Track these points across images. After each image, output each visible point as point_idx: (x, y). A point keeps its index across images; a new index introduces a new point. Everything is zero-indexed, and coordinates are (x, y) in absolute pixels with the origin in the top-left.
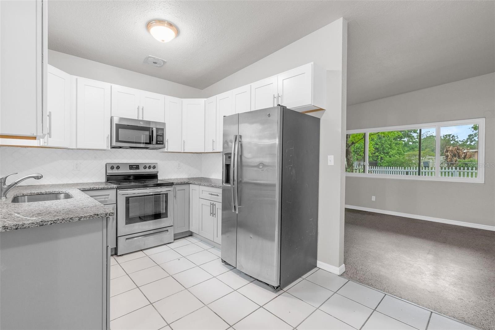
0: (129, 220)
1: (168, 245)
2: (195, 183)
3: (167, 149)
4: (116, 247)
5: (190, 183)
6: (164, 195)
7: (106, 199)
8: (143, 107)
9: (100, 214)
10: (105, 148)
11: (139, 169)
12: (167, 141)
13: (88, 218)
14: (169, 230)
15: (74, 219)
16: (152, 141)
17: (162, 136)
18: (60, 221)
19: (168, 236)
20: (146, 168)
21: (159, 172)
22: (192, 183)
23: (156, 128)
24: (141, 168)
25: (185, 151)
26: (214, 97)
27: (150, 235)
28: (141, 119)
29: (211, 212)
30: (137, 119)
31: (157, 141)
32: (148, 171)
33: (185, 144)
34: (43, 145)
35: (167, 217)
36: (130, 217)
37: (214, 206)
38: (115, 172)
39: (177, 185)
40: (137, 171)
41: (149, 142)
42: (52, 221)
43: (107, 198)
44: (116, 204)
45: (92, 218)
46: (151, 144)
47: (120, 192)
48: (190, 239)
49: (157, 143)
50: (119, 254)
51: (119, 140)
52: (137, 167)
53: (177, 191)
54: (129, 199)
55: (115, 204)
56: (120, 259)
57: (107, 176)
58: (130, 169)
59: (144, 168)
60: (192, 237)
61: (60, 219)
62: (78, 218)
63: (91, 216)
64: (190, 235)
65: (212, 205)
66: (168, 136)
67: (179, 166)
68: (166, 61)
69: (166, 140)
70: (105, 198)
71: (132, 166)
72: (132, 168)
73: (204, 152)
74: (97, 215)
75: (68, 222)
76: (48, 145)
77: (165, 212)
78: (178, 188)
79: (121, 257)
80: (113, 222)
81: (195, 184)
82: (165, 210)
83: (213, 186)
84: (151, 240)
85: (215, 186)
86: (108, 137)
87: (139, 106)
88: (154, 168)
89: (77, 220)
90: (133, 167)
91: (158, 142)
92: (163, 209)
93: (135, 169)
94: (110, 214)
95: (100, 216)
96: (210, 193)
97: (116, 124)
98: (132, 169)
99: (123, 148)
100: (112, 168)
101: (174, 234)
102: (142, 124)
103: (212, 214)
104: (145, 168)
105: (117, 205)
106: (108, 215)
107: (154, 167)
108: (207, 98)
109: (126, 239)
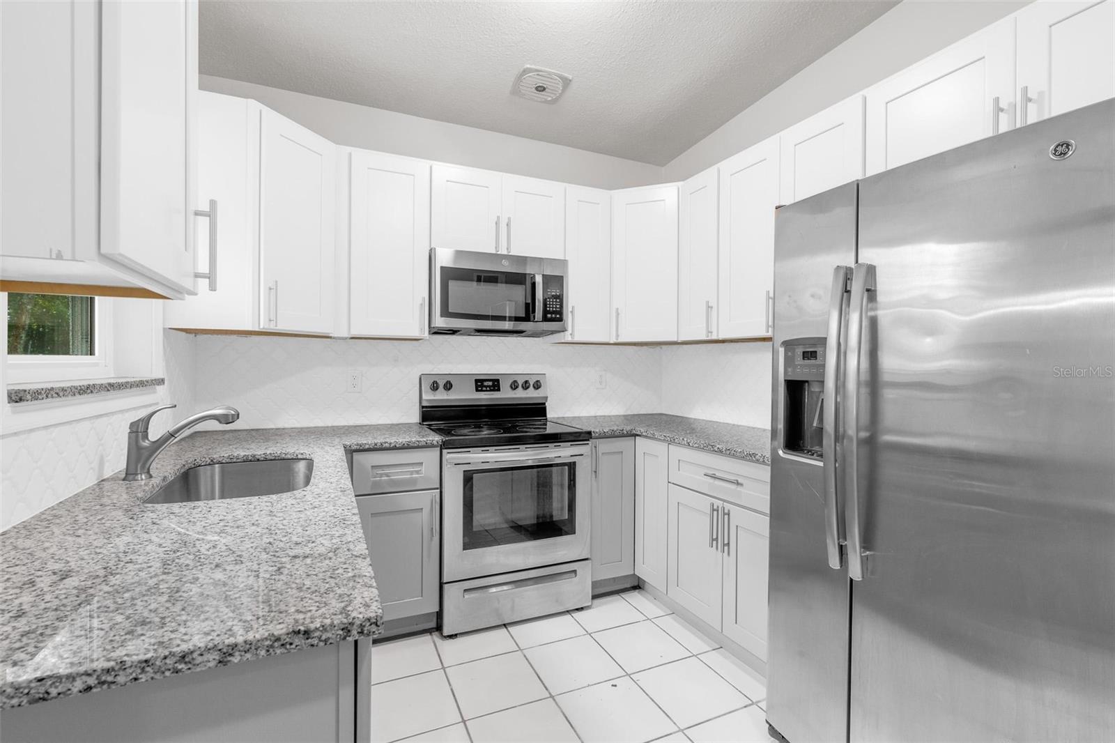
0: (474, 538)
1: (577, 615)
2: (654, 434)
3: (571, 334)
4: (438, 610)
5: (639, 433)
6: (566, 467)
7: (414, 476)
8: (509, 219)
9: (317, 629)
10: (415, 333)
11: (499, 390)
12: (572, 312)
13: (263, 653)
14: (578, 571)
15: (199, 659)
16: (534, 311)
17: (559, 298)
18: (129, 671)
19: (577, 588)
20: (517, 387)
21: (549, 399)
22: (644, 434)
23: (543, 275)
24: (505, 385)
25: (621, 340)
26: (712, 171)
27: (529, 582)
28: (505, 252)
29: (715, 537)
30: (494, 252)
31: (545, 312)
32: (521, 395)
33: (620, 319)
34: (266, 327)
35: (575, 533)
36: (474, 530)
37: (726, 517)
38: (442, 397)
39: (600, 438)
40: (496, 395)
41: (524, 316)
42: (89, 675)
43: (417, 472)
44: (439, 490)
45: (283, 650)
46: (529, 320)
47: (451, 456)
48: (635, 597)
49: (545, 319)
50: (446, 632)
51: (450, 311)
52: (495, 385)
53: (600, 454)
54: (471, 478)
55: (437, 489)
56: (447, 646)
57: (423, 407)
58: (477, 390)
59: (511, 387)
60: (643, 592)
61: (128, 664)
62: (215, 656)
63: (278, 639)
64: (636, 584)
65: (715, 513)
66: (575, 298)
67: (601, 383)
68: (570, 77)
69: (570, 309)
70: (412, 473)
71: (482, 381)
72: (482, 386)
73: (675, 339)
74: (307, 633)
75: (167, 674)
76: (276, 326)
77: (567, 518)
78: (604, 446)
79: (451, 641)
80: (432, 539)
81: (653, 438)
82: (569, 510)
83: (720, 451)
84: (532, 598)
85: (726, 450)
86: (422, 304)
87: (498, 217)
88: (537, 389)
89: (212, 664)
90: (486, 384)
91: (549, 316)
92: (562, 509)
93: (491, 390)
94: (361, 626)
95: (320, 638)
96: (710, 472)
97: (442, 267)
98: (482, 391)
99: (461, 334)
100: (435, 387)
101: (592, 582)
102: (506, 267)
103: (715, 542)
104: (514, 386)
105: (441, 492)
106: (354, 632)
107: (537, 386)
108: (683, 180)
109: (465, 591)
